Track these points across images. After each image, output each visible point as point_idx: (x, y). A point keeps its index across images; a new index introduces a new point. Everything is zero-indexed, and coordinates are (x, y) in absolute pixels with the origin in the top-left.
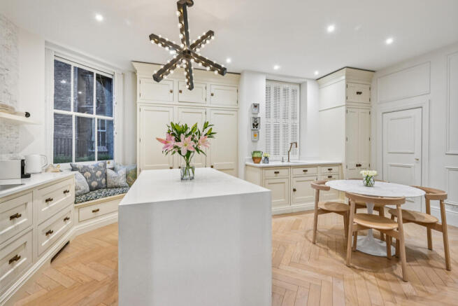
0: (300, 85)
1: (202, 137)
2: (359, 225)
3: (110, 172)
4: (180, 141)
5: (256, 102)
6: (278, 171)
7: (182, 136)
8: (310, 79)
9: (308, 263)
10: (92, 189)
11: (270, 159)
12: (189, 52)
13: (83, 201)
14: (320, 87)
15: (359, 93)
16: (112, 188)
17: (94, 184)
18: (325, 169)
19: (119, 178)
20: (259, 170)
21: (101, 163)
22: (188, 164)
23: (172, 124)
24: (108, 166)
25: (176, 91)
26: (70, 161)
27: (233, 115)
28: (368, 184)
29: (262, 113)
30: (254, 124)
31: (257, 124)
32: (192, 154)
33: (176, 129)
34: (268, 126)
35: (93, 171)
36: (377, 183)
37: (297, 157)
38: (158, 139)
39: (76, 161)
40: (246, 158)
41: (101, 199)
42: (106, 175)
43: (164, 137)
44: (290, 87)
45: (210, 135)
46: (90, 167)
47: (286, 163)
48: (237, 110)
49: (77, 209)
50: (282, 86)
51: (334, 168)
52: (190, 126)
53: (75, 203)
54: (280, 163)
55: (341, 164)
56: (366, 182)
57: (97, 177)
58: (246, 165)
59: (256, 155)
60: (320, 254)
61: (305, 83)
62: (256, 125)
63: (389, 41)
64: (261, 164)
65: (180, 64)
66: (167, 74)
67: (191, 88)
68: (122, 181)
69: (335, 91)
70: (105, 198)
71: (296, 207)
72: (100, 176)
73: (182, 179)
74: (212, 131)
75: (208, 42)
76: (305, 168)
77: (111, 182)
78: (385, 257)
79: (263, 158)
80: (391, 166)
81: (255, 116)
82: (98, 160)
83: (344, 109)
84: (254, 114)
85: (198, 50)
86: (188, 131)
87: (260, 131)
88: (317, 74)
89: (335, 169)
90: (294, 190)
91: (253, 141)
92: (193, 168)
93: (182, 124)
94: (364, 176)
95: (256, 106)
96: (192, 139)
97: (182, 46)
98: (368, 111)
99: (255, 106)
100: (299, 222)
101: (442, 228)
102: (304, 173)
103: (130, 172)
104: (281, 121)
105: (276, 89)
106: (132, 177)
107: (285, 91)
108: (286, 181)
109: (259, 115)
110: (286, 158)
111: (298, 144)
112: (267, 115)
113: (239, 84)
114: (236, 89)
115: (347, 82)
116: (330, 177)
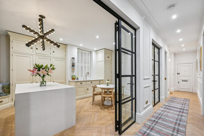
0: (90, 52)
1: (50, 70)
2: (104, 97)
4: (40, 71)
5: (73, 57)
6: (82, 83)
7: (41, 69)
8: (94, 51)
9: (89, 110)
11: (79, 79)
12: (43, 36)
14: (97, 54)
15: (108, 57)
18: (98, 82)
20: (74, 82)
22: (43, 80)
23: (36, 64)
25: (34, 48)
27: (63, 61)
28: (108, 85)
29: (76, 61)
30: (72, 65)
32: (45, 76)
33: (38, 67)
34: (78, 66)
36: (110, 85)
37: (89, 78)
38: (29, 70)
40: (69, 78)
43: (32, 69)
44: (87, 52)
45: (53, 69)
47: (85, 80)
48: (65, 59)
50: (84, 52)
52: (44, 66)
54: (83, 80)
55: (103, 80)
58: (69, 81)
59: (73, 77)
60: (93, 107)
61: (92, 52)
62: (73, 65)
64: (76, 80)
65: (39, 40)
66: (33, 44)
67: (44, 50)
69: (101, 56)
71: (88, 95)
73: (40, 86)
74: (54, 68)
75: (52, 33)
76: (91, 81)
79: (76, 78)
81: (73, 62)
83: (104, 62)
84: (72, 61)
85: (47, 36)
86: (43, 67)
87: (75, 68)
88: (96, 49)
89: (101, 82)
90: (88, 89)
91: (72, 72)
92: (45, 82)
93: (40, 64)
94: (107, 83)
95: (73, 58)
96: (45, 70)
97: (40, 34)
98: (111, 63)
100: (89, 100)
102: (91, 83)
103: (5, 86)
104: (83, 65)
105: (81, 52)
106: (6, 88)
107: (85, 53)
108: (85, 86)
109: (74, 62)
110: (85, 78)
111: (90, 73)
112: (78, 62)
113: (66, 49)
114: (65, 51)
115: (105, 53)
116: (100, 84)
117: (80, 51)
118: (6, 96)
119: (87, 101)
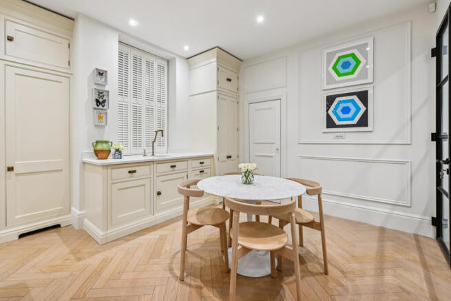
0: (168, 61)
5: (102, 68)
6: (133, 169)
8: (180, 57)
11: (124, 152)
14: (190, 68)
15: (229, 80)
18: (196, 163)
20: (101, 169)
28: (247, 181)
29: (112, 85)
30: (97, 101)
31: (104, 101)
34: (123, 108)
37: (164, 149)
40: (84, 152)
44: (156, 61)
47: (149, 158)
48: (69, 76)
50: (145, 58)
54: (141, 158)
55: (213, 156)
56: (244, 178)
58: (84, 163)
59: (100, 147)
61: (175, 59)
62: (100, 102)
63: (260, 19)
64: (110, 160)
69: (206, 74)
71: (161, 216)
76: (173, 164)
79: (113, 151)
80: (257, 156)
81: (101, 88)
83: (215, 94)
84: (98, 85)
87: (109, 111)
88: (186, 49)
89: (207, 162)
90: (159, 193)
91: (96, 126)
94: (244, 170)
95: (101, 74)
98: (236, 100)
100: (163, 239)
101: (320, 226)
102: (171, 169)
104: (143, 103)
105: (135, 58)
107: (149, 64)
108: (147, 182)
109: (107, 88)
110: (149, 150)
111: (165, 133)
112: (123, 91)
113: (72, 36)
114: (66, 43)
115: (218, 65)
116: (202, 172)
117: (132, 53)
119: (155, 253)
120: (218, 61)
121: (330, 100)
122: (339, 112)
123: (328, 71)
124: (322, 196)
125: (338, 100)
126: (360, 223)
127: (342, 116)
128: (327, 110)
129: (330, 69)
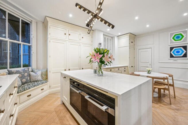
0: (112, 37)
3: (32, 73)
5: (100, 42)
6: (111, 69)
10: (23, 84)
13: (22, 91)
14: (118, 39)
15: (132, 42)
16: (34, 82)
17: (24, 80)
18: (123, 68)
19: (38, 76)
21: (26, 69)
24: (30, 70)
25: (67, 34)
26: (6, 68)
27: (90, 47)
28: (149, 73)
35: (23, 74)
39: (10, 68)
41: (32, 89)
42: (30, 75)
44: (109, 38)
46: (20, 71)
48: (92, 45)
49: (19, 97)
51: (126, 68)
53: (18, 93)
55: (127, 66)
57: (25, 77)
61: (115, 37)
63: (148, 26)
68: (40, 78)
70: (34, 88)
72: (27, 76)
76: (118, 68)
77: (33, 79)
78: (157, 97)
80: (142, 66)
82: (23, 67)
83: (129, 47)
84: (99, 47)
88: (119, 34)
98: (134, 48)
99: (100, 44)
101: (173, 85)
102: (118, 70)
103: (43, 73)
105: (107, 39)
106: (44, 75)
115: (129, 38)
116: (125, 71)
117: (107, 37)
118: (43, 85)
120: (129, 37)
121: (171, 49)
122: (175, 52)
123: (171, 39)
124: (169, 80)
125: (174, 49)
126: (184, 89)
127: (176, 54)
128: (170, 52)
129: (172, 38)
